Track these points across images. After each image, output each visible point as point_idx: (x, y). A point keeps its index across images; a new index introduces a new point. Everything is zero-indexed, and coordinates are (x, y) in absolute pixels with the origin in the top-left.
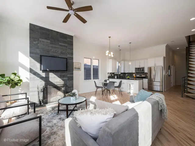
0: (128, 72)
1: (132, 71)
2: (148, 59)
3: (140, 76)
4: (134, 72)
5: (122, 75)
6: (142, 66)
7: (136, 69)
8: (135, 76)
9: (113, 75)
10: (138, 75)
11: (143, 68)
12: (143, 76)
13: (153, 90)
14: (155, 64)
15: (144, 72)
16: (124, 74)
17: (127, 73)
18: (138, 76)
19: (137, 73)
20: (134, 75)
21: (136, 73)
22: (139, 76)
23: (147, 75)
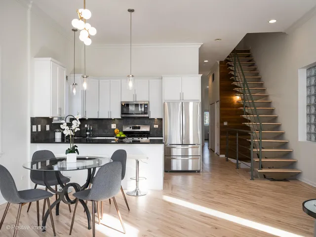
3: (134, 128)
9: (48, 128)
12: (143, 129)
14: (182, 94)
15: (148, 118)
18: (127, 129)
20: (113, 126)
22: (131, 130)
23: (155, 126)
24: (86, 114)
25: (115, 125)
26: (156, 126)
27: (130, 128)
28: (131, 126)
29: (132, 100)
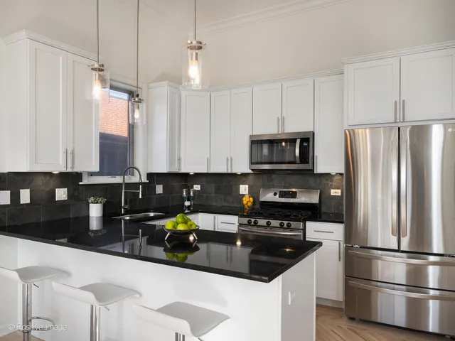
0: (204, 170)
1: (230, 161)
2: (349, 70)
3: (283, 195)
4: (242, 165)
5: (159, 189)
6: (295, 126)
7: (256, 143)
8: (247, 201)
9: (61, 194)
10: (268, 187)
11: (306, 141)
12: (303, 198)
14: (400, 106)
15: (311, 171)
16: (176, 184)
17: (196, 174)
18: (269, 196)
19: (261, 177)
20: (244, 189)
21: (258, 173)
22: (277, 199)
23: (332, 191)
24: (180, 164)
25: (247, 186)
26: (335, 192)
27: (275, 194)
28: (278, 191)
29: (275, 132)
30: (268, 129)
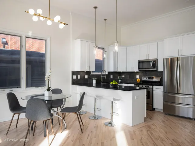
0: (125, 71)
4: (136, 70)
5: (112, 77)
7: (140, 62)
8: (138, 80)
9: (86, 77)
10: (145, 76)
12: (155, 79)
13: (177, 114)
14: (180, 51)
15: (157, 71)
16: (117, 75)
17: (123, 72)
20: (138, 77)
22: (147, 79)
24: (117, 69)
30: (143, 58)
